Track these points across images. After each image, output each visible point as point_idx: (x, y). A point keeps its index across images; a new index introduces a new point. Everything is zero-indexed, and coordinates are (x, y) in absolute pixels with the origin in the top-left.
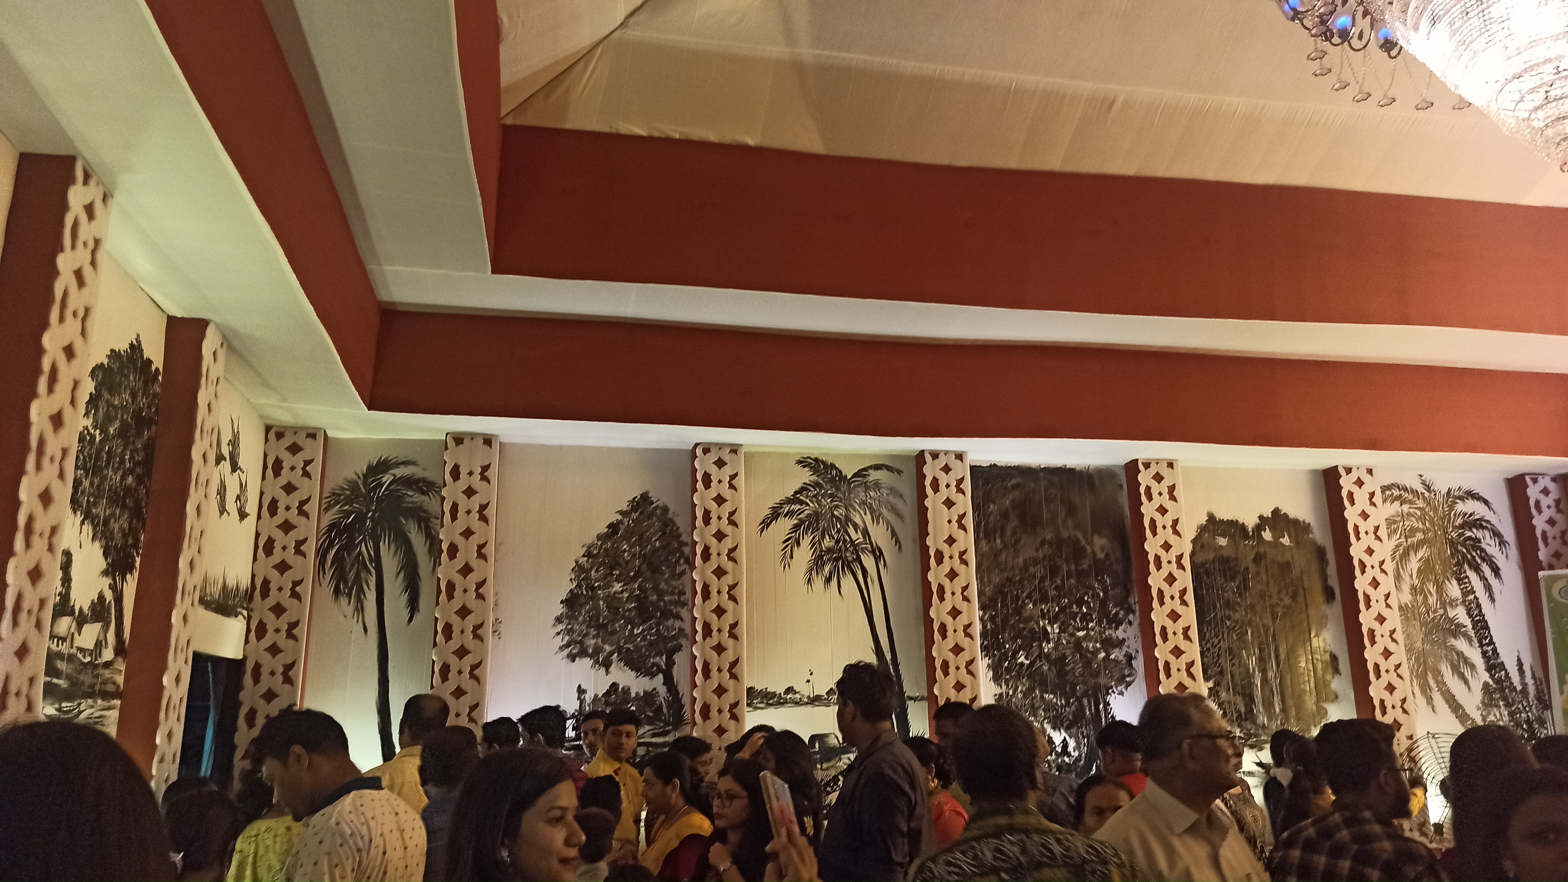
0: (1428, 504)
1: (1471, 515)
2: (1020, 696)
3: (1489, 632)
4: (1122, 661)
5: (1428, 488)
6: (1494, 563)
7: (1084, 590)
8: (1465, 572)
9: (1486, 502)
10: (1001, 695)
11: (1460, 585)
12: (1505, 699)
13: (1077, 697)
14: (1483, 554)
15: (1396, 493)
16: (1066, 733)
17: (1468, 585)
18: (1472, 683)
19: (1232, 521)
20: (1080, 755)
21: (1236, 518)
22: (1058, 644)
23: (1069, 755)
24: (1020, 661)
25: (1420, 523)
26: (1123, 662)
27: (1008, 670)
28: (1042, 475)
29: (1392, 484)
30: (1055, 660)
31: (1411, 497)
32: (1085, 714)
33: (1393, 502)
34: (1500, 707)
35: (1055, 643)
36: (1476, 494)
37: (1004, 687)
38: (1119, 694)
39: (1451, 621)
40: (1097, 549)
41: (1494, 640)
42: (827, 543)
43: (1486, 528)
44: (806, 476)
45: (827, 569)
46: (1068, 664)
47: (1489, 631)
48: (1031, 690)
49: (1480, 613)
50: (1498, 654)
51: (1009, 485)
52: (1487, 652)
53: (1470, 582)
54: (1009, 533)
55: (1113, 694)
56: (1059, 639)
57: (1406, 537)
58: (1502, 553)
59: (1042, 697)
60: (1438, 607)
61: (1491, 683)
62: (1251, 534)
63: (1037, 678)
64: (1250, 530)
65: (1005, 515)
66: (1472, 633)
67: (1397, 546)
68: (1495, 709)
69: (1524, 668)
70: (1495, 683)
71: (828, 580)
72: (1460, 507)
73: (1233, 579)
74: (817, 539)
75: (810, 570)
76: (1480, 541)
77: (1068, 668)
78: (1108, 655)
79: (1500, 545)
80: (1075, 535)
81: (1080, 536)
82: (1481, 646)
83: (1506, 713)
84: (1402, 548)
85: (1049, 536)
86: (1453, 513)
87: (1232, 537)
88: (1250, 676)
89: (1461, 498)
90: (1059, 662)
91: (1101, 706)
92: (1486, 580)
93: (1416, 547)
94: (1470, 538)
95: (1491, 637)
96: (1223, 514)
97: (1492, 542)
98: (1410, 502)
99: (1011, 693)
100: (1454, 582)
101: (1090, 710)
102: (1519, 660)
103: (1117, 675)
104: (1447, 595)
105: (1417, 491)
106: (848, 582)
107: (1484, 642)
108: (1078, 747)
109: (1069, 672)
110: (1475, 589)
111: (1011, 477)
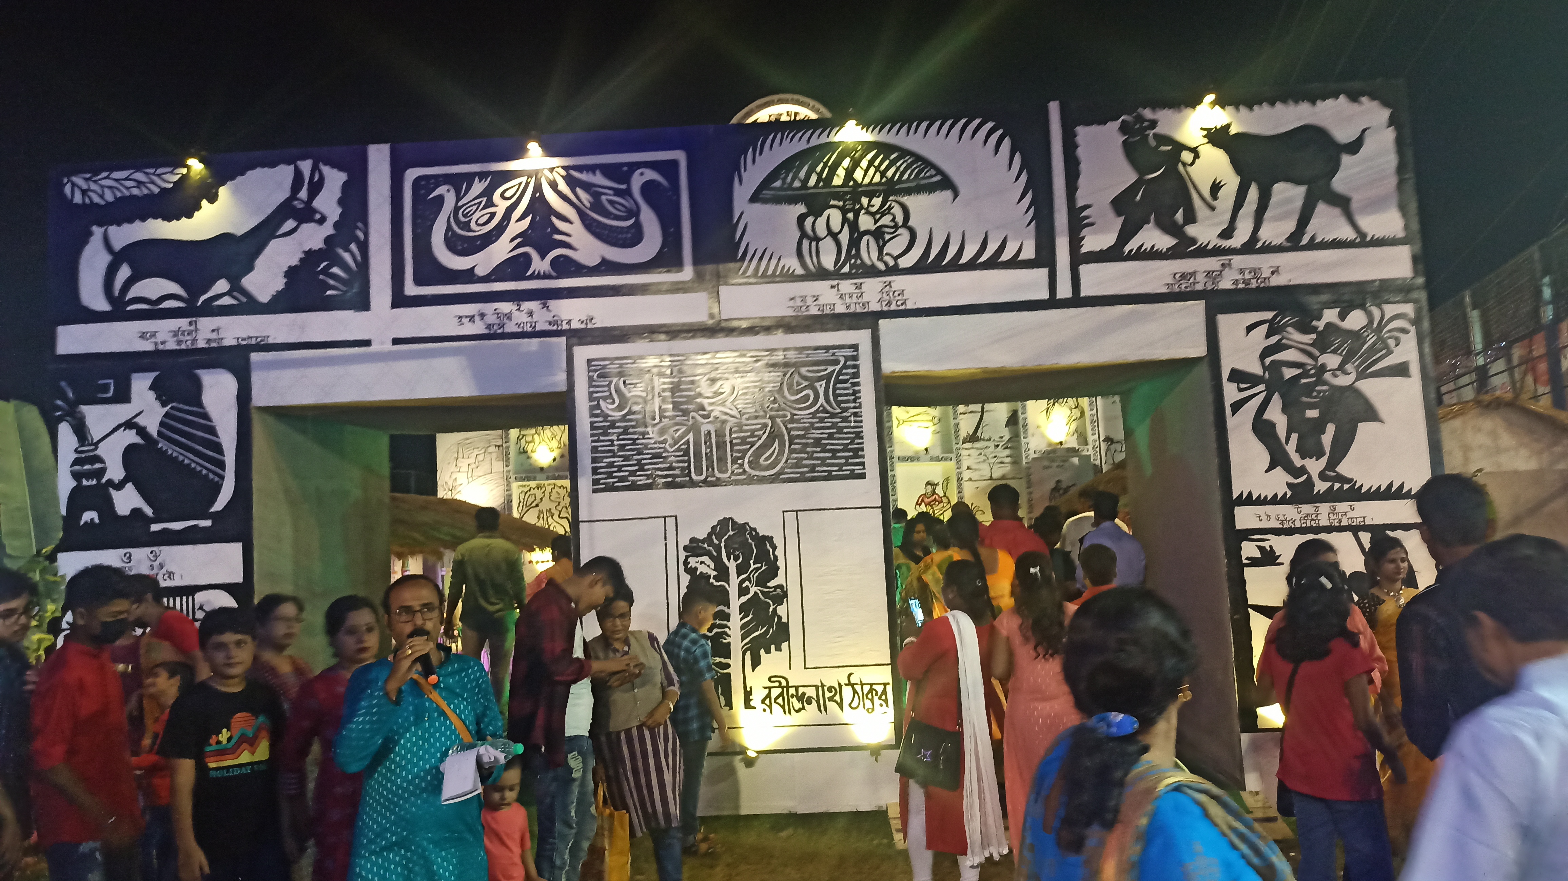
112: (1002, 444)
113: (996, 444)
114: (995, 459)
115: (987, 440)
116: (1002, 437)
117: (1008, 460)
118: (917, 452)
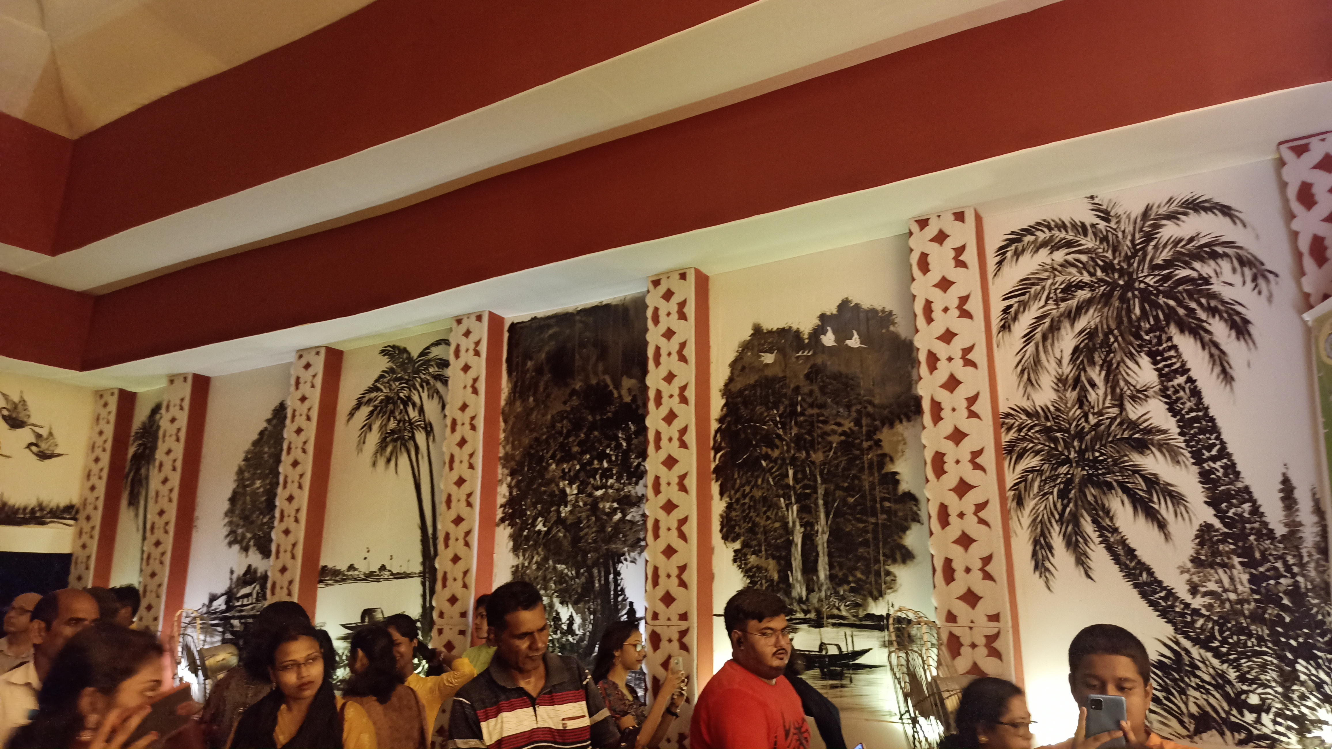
0: (1104, 239)
1: (1191, 240)
2: (534, 567)
3: (1218, 438)
4: (639, 521)
5: (1105, 215)
6: (1238, 313)
7: (606, 442)
8: (1170, 339)
9: (1226, 211)
10: (517, 566)
11: (1155, 363)
12: (1246, 553)
13: (588, 567)
14: (1213, 303)
15: (1042, 236)
16: (573, 607)
17: (1174, 360)
18: (1174, 525)
19: (783, 329)
20: (584, 634)
21: (789, 324)
22: (575, 506)
23: (573, 633)
24: (537, 528)
25: (1085, 274)
26: (639, 523)
27: (527, 538)
28: (578, 318)
29: (1038, 224)
30: (571, 525)
31: (1070, 236)
32: (593, 585)
33: (1037, 251)
34: (1233, 567)
35: (573, 505)
36: (1205, 201)
37: (521, 558)
38: (632, 562)
39: (1133, 425)
40: (624, 392)
41: (1230, 450)
42: (392, 425)
43: (1226, 255)
44: (384, 363)
45: (389, 449)
46: (582, 529)
47: (1219, 434)
48: (545, 560)
49: (1200, 405)
50: (1238, 473)
51: (546, 336)
52: (1212, 471)
53: (1179, 356)
54: (541, 389)
55: (624, 562)
56: (577, 501)
57: (1057, 303)
58: (1260, 293)
59: (555, 568)
60: (1107, 405)
61: (1217, 524)
62: (806, 341)
63: (552, 547)
64: (806, 336)
65: (539, 371)
66: (1179, 441)
67: (1040, 319)
68: (1220, 571)
69: (1297, 494)
70: (1226, 525)
71: (389, 461)
72: (1169, 231)
73: (776, 406)
74: (384, 423)
75: (376, 453)
76: (1207, 281)
77: (582, 534)
78: (624, 515)
79: (1254, 279)
80: (604, 380)
81: (608, 380)
82: (1198, 460)
83: (1245, 577)
84: (1048, 320)
85: (578, 385)
86: (1153, 243)
87: (782, 352)
88: (788, 531)
89: (1171, 216)
90: (573, 527)
91: (611, 576)
92: (1216, 345)
93: (1073, 316)
94: (1186, 280)
95: (1223, 443)
96: (772, 323)
97: (1237, 279)
98: (1069, 244)
99: (526, 564)
100: (1145, 360)
101: (600, 581)
102: (1286, 481)
103: (631, 539)
104: (1127, 382)
105: (1083, 224)
106: (403, 460)
107: (1207, 454)
108: (583, 625)
109: (582, 538)
110: (1188, 366)
111: (549, 326)
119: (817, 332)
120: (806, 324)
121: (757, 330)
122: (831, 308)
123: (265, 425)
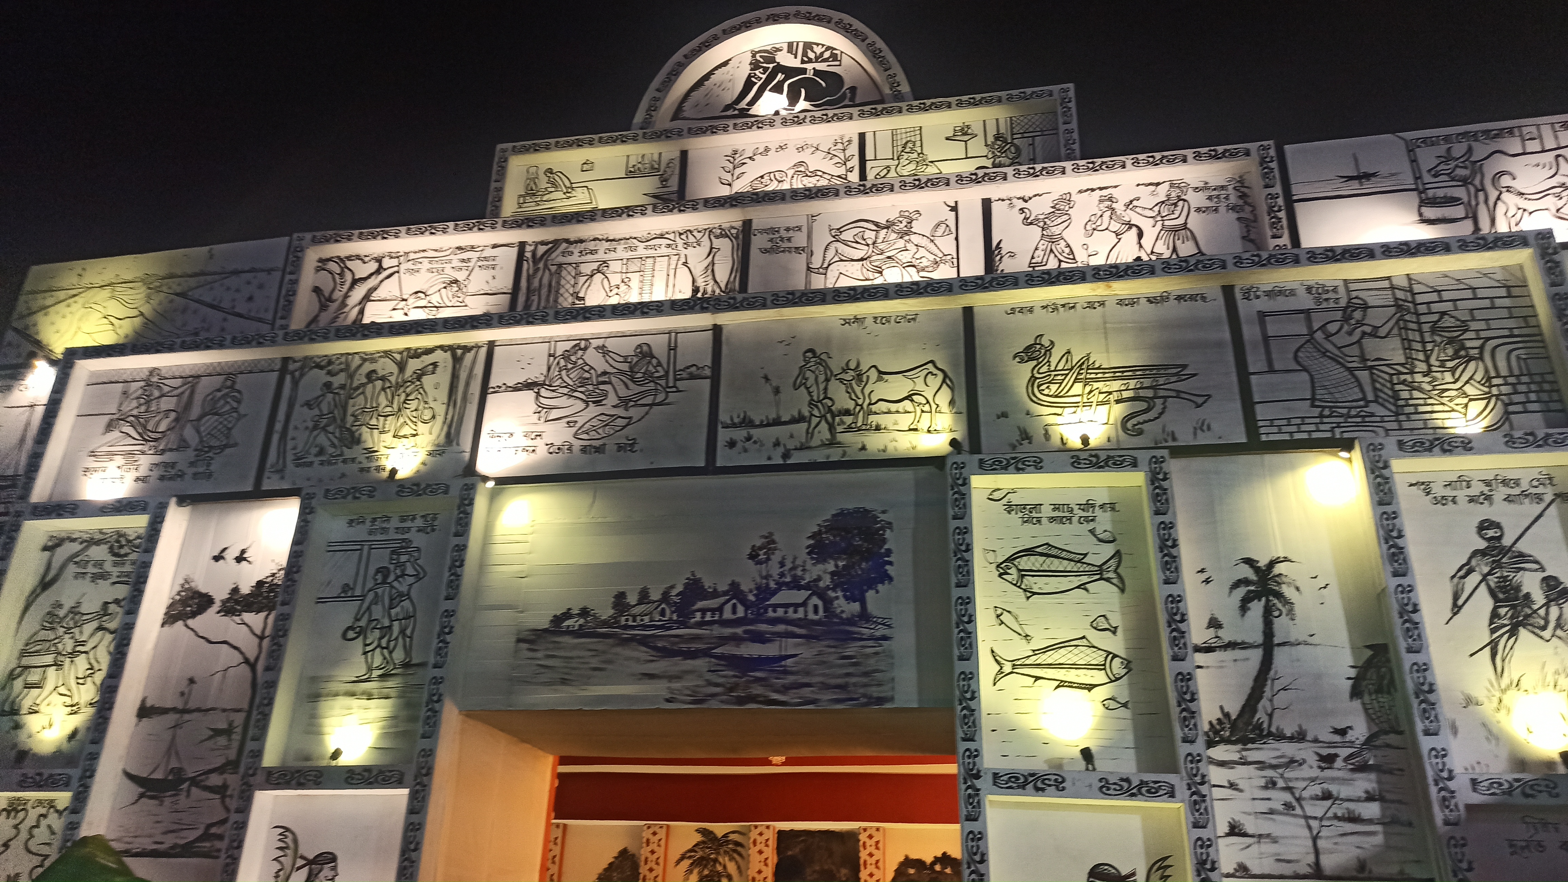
19: (918, 860)
21: (921, 858)
44: (700, 840)
51: (800, 841)
64: (928, 865)
65: (795, 856)
74: (701, 871)
81: (833, 868)
87: (917, 869)
96: (913, 857)
112: (1344, 752)
113: (1325, 752)
114: (1329, 803)
115: (1291, 739)
116: (1342, 732)
117: (1372, 810)
118: (1058, 764)
119: (933, 863)
120: (929, 860)
121: (907, 858)
122: (939, 855)
123: (613, 860)
